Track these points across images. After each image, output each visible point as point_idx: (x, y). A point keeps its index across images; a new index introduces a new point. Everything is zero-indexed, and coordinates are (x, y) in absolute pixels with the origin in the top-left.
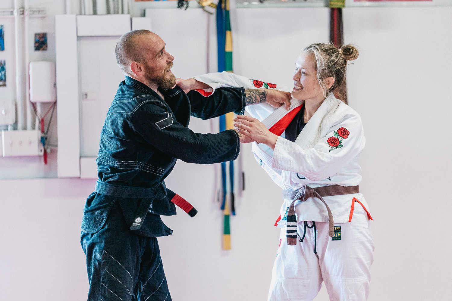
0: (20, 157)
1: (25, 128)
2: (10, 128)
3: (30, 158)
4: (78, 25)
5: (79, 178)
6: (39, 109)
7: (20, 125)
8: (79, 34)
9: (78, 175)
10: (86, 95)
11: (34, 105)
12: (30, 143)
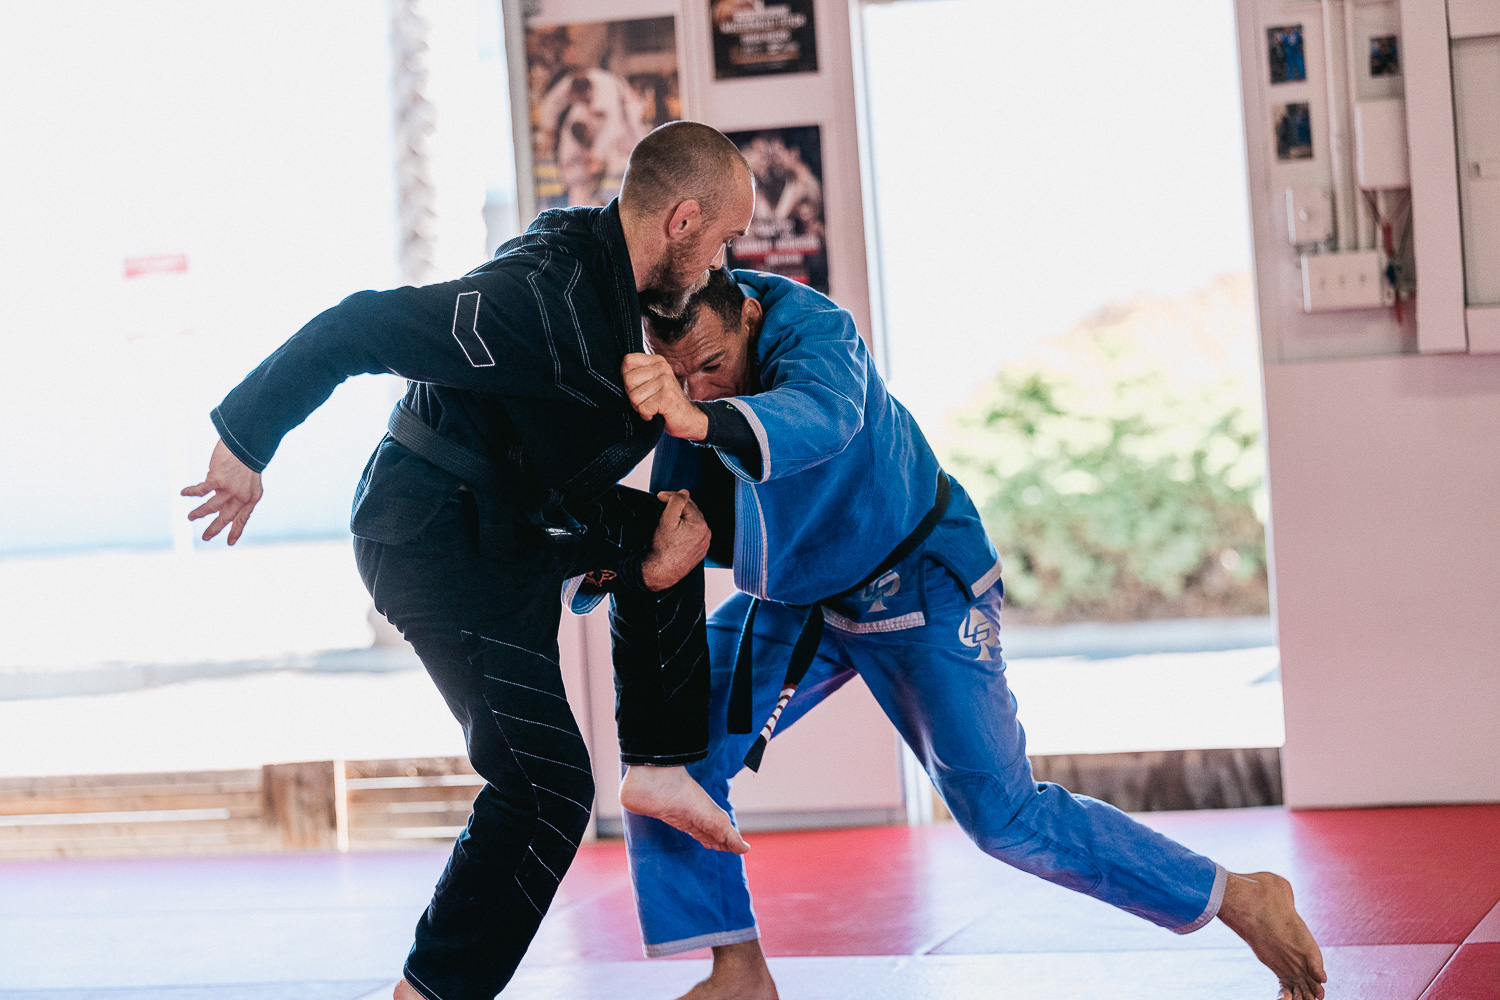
0: (1348, 312)
1: (1355, 247)
2: (1322, 248)
3: (1367, 312)
4: (1451, 18)
5: (1466, 353)
6: (1382, 206)
7: (1343, 241)
8: (1455, 34)
9: (1461, 345)
10: (1477, 167)
11: (1371, 197)
12: (1363, 278)
